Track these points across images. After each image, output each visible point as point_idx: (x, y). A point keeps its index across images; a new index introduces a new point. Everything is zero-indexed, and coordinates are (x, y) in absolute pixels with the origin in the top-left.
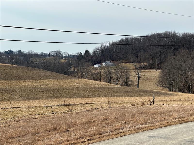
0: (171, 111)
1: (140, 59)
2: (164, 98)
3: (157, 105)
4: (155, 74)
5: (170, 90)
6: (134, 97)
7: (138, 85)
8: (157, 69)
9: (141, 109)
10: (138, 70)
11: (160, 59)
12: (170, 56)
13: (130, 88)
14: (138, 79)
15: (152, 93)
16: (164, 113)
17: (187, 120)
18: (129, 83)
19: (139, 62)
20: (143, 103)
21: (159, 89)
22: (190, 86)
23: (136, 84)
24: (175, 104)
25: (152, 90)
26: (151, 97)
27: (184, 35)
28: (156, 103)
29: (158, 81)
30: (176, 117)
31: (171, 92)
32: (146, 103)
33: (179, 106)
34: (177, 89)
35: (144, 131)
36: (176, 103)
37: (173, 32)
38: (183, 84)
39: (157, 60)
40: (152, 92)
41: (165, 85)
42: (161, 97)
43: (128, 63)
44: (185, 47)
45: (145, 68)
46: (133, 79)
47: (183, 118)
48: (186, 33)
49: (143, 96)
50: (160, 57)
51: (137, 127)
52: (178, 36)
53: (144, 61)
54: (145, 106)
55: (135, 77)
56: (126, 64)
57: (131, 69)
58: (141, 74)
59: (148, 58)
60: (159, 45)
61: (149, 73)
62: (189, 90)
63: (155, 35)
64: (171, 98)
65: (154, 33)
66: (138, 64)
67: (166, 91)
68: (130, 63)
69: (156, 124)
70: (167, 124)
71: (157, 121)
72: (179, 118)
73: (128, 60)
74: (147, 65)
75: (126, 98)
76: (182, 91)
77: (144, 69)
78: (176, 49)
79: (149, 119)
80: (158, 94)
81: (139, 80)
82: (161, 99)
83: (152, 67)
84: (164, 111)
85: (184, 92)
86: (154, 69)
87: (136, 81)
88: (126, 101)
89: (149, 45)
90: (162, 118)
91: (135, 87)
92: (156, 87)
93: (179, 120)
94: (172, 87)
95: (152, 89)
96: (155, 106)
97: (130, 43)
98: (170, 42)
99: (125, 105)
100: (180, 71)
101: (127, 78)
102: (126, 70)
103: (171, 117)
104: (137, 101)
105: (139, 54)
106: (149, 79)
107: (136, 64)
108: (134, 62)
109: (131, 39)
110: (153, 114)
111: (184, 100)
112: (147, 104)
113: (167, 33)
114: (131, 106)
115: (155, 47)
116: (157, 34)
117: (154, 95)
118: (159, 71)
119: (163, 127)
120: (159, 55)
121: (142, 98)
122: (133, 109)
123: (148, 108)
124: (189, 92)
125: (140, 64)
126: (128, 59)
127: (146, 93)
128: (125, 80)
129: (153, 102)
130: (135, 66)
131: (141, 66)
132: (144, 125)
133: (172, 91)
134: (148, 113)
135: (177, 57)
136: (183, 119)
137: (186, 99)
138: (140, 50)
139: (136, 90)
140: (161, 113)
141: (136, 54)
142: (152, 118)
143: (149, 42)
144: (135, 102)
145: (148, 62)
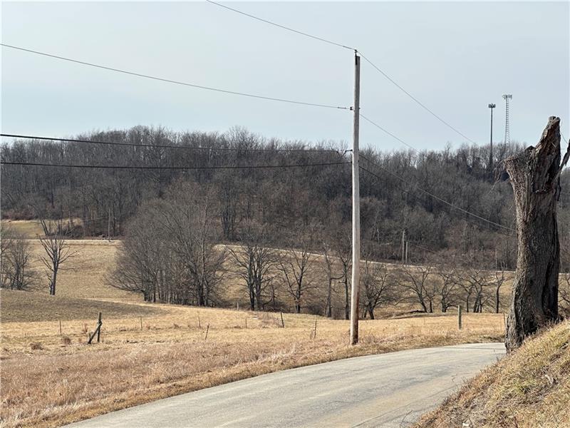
0: (147, 361)
1: (61, 207)
2: (131, 322)
3: (110, 343)
4: (105, 251)
5: (148, 299)
6: (39, 323)
7: (54, 287)
8: (111, 236)
9: (59, 358)
10: (54, 241)
11: (121, 207)
12: (149, 199)
13: (27, 293)
14: (53, 268)
15: (94, 309)
16: (126, 368)
17: (191, 386)
18: (26, 278)
19: (57, 216)
20: (67, 340)
21: (116, 297)
22: (204, 287)
23: (48, 282)
24: (161, 339)
25: (96, 299)
26: (92, 322)
27: (187, 138)
28: (105, 339)
29: (115, 273)
30: (162, 377)
31: (151, 305)
32: (75, 340)
33: (172, 344)
34: (167, 294)
35: (66, 424)
36: (164, 336)
37: (156, 129)
38: (185, 280)
39: (110, 211)
40: (96, 306)
41: (134, 285)
42: (122, 321)
43: (23, 219)
44: (190, 173)
45: (75, 233)
46: (38, 268)
47: (181, 378)
48: (191, 132)
49: (68, 318)
50: (120, 202)
51: (46, 412)
52: (169, 141)
53: (73, 214)
54: (71, 349)
55: (44, 260)
56: (16, 222)
57: (31, 238)
58: (64, 252)
59: (85, 206)
60: (117, 166)
61: (87, 249)
62: (202, 298)
63: (105, 137)
64: (150, 320)
65: (100, 132)
66: (53, 222)
67: (138, 301)
68: (30, 219)
69: (103, 401)
70: (135, 400)
71: (105, 393)
72: (170, 379)
73: (21, 210)
74: (82, 224)
75: (15, 325)
76: (181, 300)
77: (73, 238)
78: (165, 180)
79: (83, 388)
80: (113, 310)
81: (56, 269)
82: (121, 326)
83: (95, 231)
84: (127, 361)
85: (186, 303)
86: (104, 237)
87: (47, 274)
88: (16, 335)
89: (87, 165)
90: (122, 383)
91: (46, 290)
92: (108, 290)
93: (170, 384)
94: (155, 289)
95: (98, 297)
96: (102, 347)
97: (29, 158)
98: (147, 158)
99: (11, 347)
100: (176, 244)
101: (20, 265)
102: (15, 241)
103: (148, 379)
104: (50, 333)
105: (57, 191)
106: (85, 267)
107: (47, 222)
108: (41, 216)
109: (33, 146)
110: (95, 370)
111: (186, 326)
112: (80, 340)
113: (139, 132)
114: (30, 349)
115: (103, 172)
116: (112, 133)
117: (100, 314)
118: (117, 242)
119: (121, 409)
120: (117, 197)
121: (64, 323)
122: (37, 358)
123: (81, 354)
124: (202, 303)
125: (60, 221)
126: (22, 207)
127: (77, 308)
128: (14, 271)
129: (96, 336)
130: (45, 229)
131: (63, 227)
132: (67, 407)
133: (155, 301)
134: (81, 369)
135: (167, 203)
136: (179, 383)
137: (193, 324)
138: (61, 182)
139: (48, 299)
140: (120, 367)
141: (48, 191)
142: (91, 383)
143: (85, 157)
144: (44, 336)
145: (85, 217)
